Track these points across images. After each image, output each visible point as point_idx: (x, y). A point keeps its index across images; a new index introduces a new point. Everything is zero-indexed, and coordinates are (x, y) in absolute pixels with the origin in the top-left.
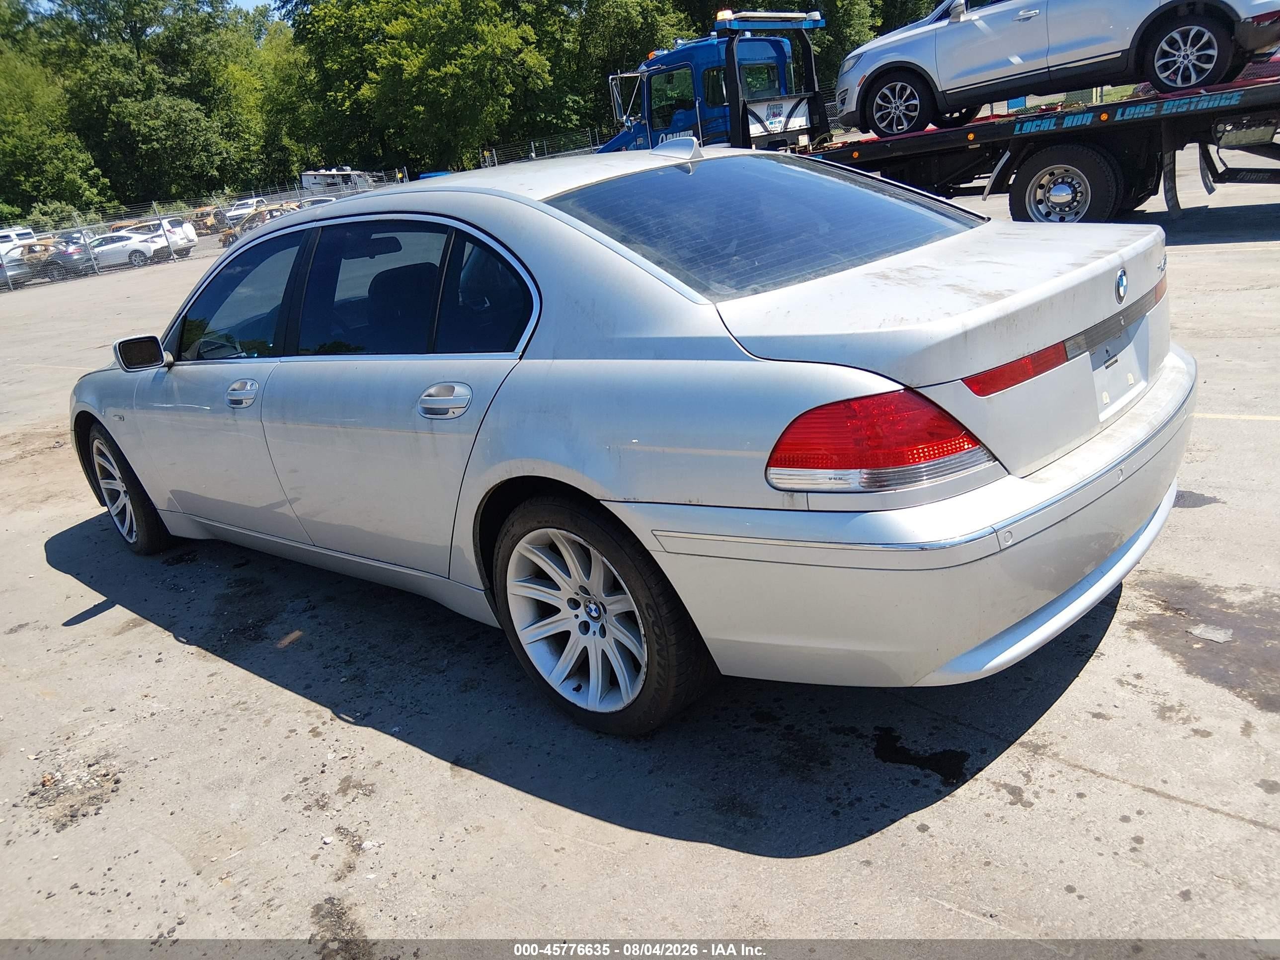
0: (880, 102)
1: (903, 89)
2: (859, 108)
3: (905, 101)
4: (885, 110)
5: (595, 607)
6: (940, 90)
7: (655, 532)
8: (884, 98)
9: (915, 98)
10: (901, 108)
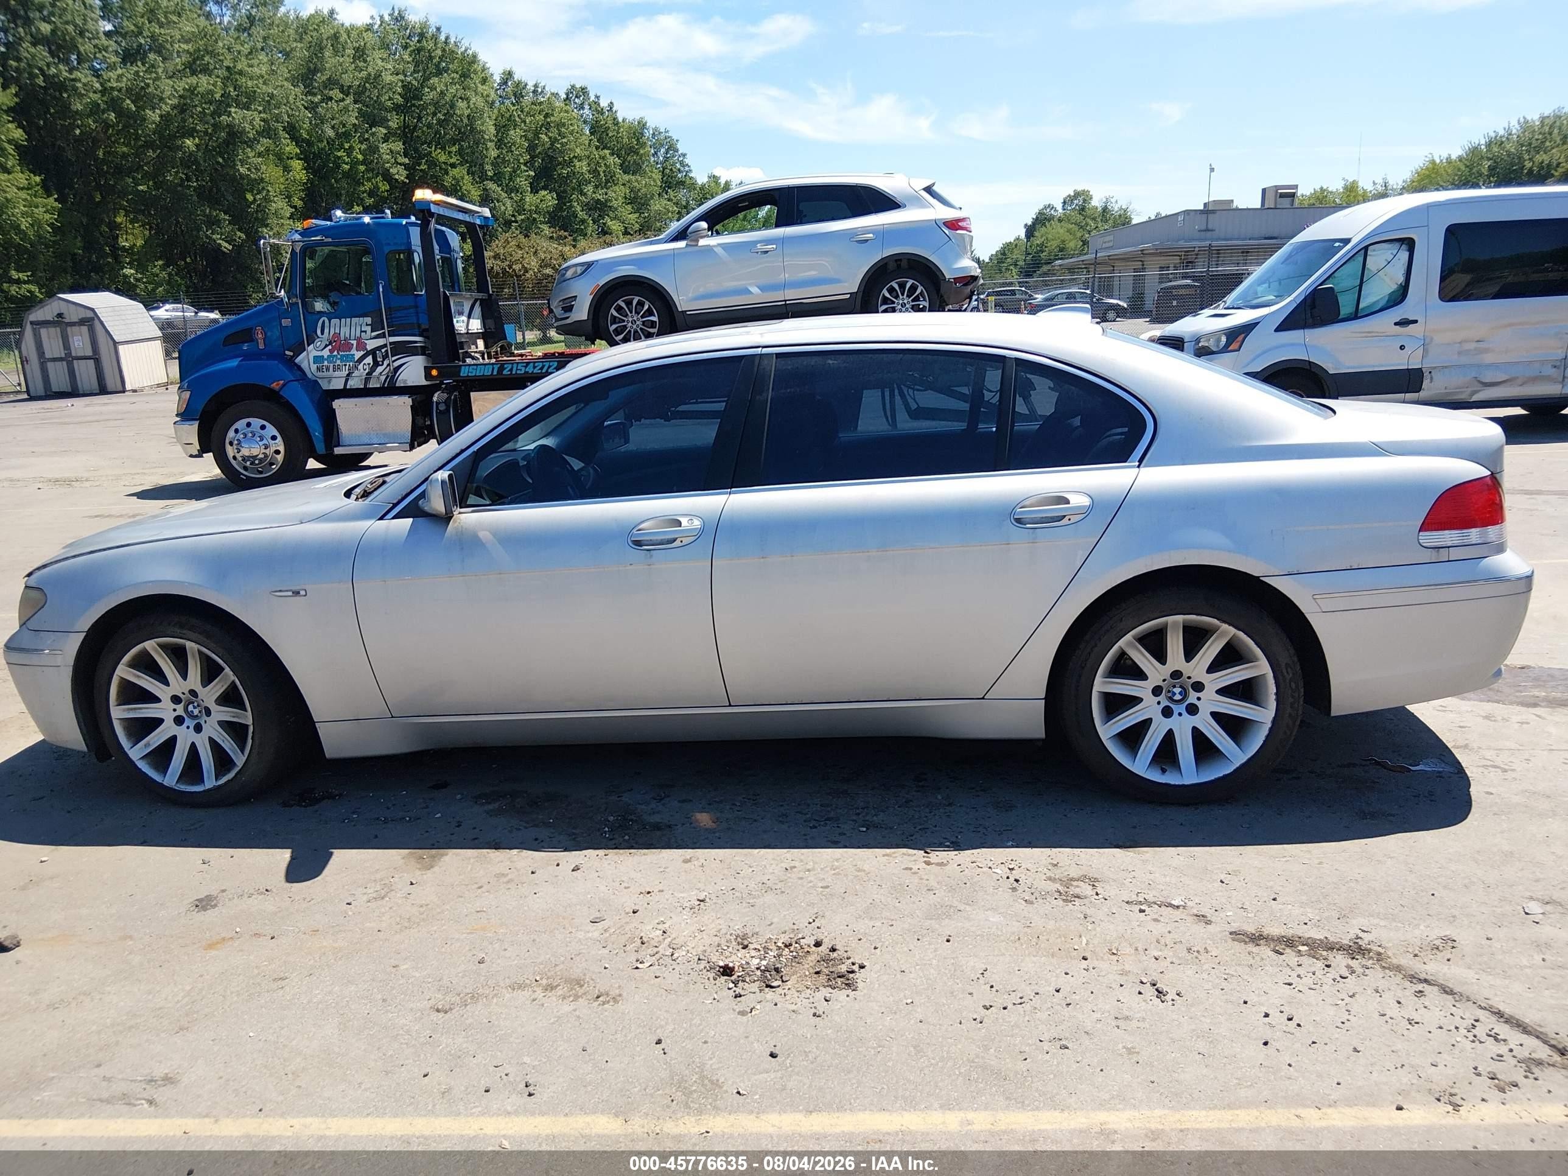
0: (615, 314)
1: (641, 304)
2: (591, 317)
3: (642, 317)
4: (619, 322)
5: (1180, 689)
6: (680, 310)
7: (1315, 597)
8: (619, 309)
9: (652, 314)
10: (638, 323)
